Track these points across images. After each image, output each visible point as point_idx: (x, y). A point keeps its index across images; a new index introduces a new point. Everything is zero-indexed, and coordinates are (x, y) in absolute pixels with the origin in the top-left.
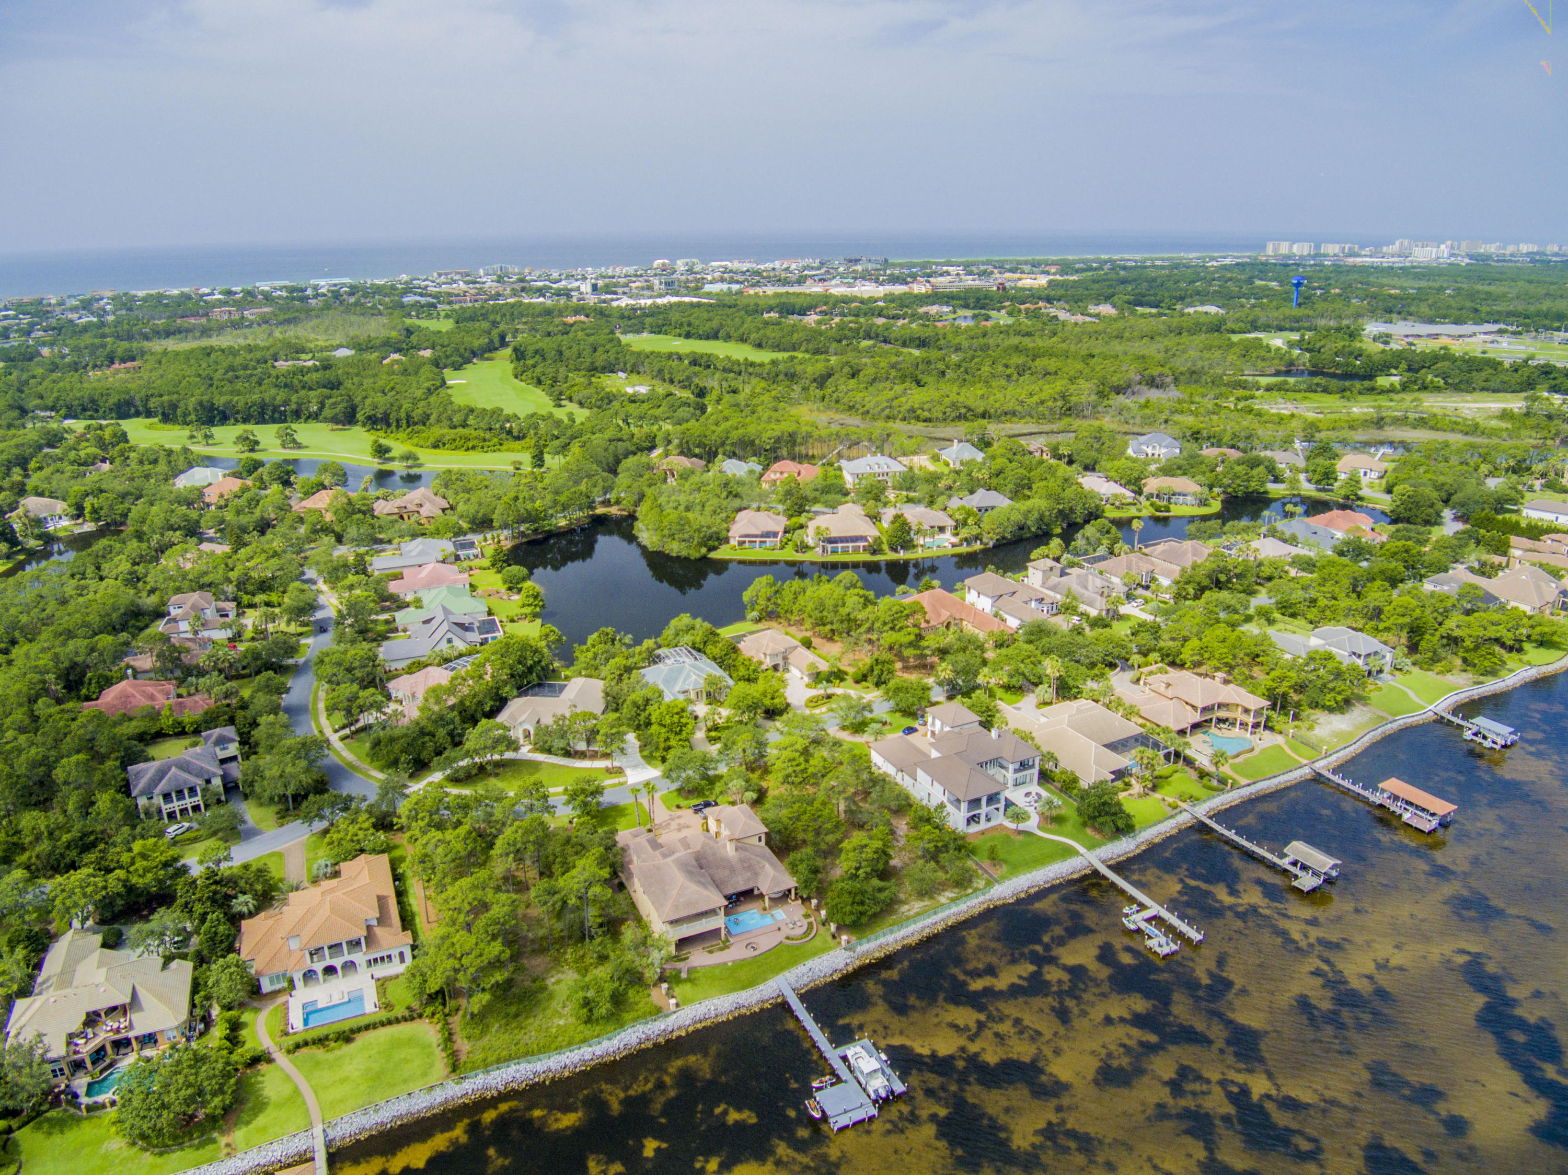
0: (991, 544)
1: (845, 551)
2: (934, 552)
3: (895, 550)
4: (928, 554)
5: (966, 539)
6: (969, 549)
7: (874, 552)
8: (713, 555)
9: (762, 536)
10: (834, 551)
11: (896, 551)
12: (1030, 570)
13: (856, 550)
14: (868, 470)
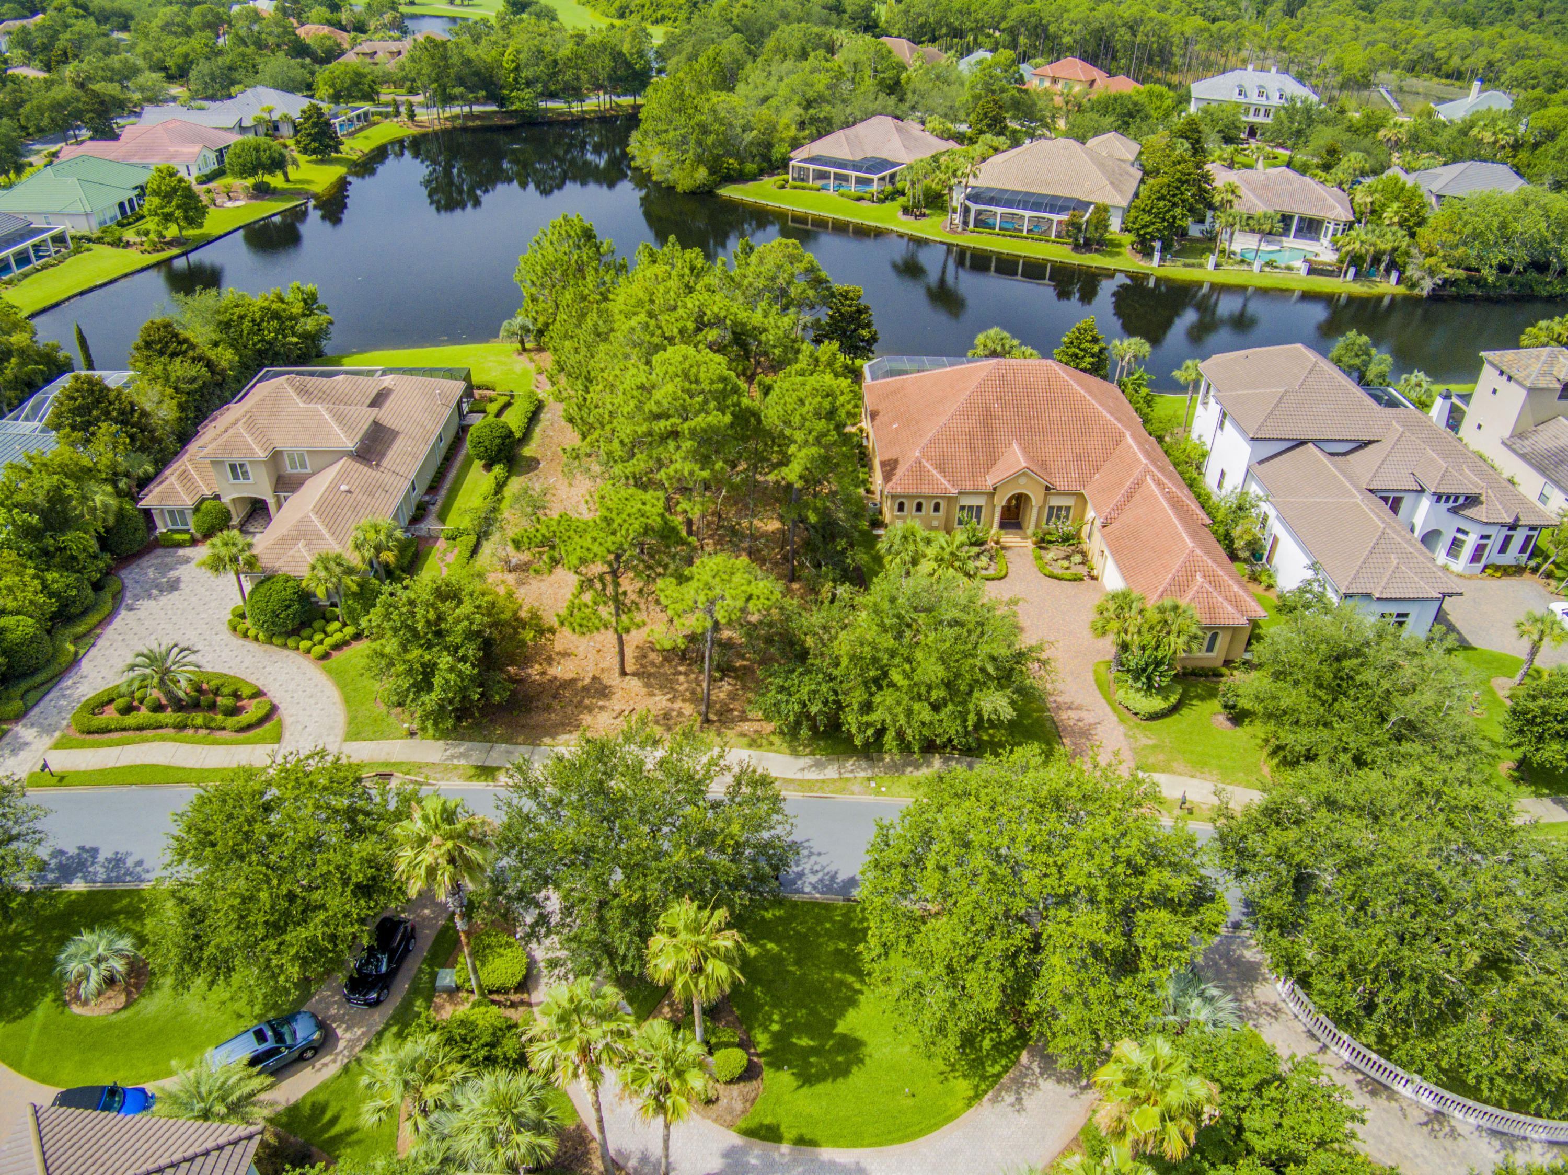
0: (1427, 286)
1: (1011, 229)
2: (1254, 276)
3: (1144, 249)
4: (1231, 275)
5: (1356, 260)
6: (1359, 289)
7: (1087, 246)
8: (731, 192)
9: (856, 167)
10: (982, 223)
11: (1147, 253)
12: (1488, 374)
13: (1038, 232)
14: (1235, 97)
